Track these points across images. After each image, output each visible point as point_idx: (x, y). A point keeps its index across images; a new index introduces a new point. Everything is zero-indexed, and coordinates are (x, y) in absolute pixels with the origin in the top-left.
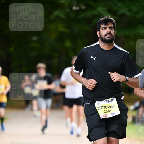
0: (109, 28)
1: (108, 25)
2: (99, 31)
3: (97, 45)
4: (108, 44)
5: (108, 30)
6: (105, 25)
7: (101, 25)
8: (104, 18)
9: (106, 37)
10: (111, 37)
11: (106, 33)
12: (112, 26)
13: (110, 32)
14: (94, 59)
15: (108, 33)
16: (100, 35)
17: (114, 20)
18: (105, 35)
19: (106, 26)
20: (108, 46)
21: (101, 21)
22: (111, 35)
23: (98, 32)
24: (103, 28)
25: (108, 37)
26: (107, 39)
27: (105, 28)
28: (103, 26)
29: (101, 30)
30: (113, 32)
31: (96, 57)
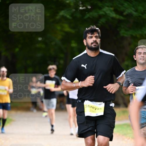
1: (94, 34)
4: (94, 52)
5: (94, 39)
6: (92, 34)
7: (88, 34)
8: (90, 28)
9: (92, 45)
10: (97, 45)
11: (92, 42)
12: (98, 35)
15: (94, 42)
16: (87, 43)
18: (92, 43)
21: (87, 30)
22: (97, 43)
23: (85, 41)
25: (94, 45)
26: (92, 47)
27: (91, 37)
28: (89, 35)
29: (87, 39)
30: (98, 40)
31: (86, 65)
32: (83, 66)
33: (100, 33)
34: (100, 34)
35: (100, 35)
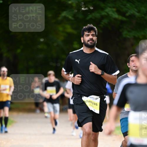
0: (92, 35)
1: (91, 32)
2: (83, 37)
3: (81, 50)
5: (91, 37)
6: (88, 32)
7: (85, 32)
10: (93, 42)
11: (89, 39)
12: (94, 33)
13: (92, 39)
14: (77, 62)
15: (91, 39)
17: (96, 29)
18: (88, 41)
19: (89, 34)
20: (90, 50)
21: (85, 28)
23: (82, 39)
24: (86, 35)
25: (90, 43)
27: (88, 35)
28: (86, 33)
29: (85, 36)
30: (95, 38)
31: (80, 60)
32: (76, 60)
33: (97, 31)
35: (97, 33)
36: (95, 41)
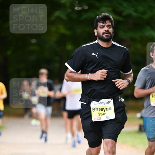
0: (107, 26)
1: (106, 23)
2: (97, 29)
6: (103, 23)
7: (99, 23)
9: (104, 35)
10: (109, 35)
11: (104, 32)
12: (110, 24)
13: (108, 31)
14: (96, 56)
15: (106, 32)
16: (98, 33)
19: (104, 25)
22: (109, 33)
23: (95, 31)
24: (101, 26)
25: (106, 36)
26: (104, 37)
27: (103, 27)
28: (100, 24)
29: (98, 28)
30: (111, 30)
31: (98, 54)
32: (93, 54)
34: (113, 22)
35: (113, 24)
36: (111, 33)
